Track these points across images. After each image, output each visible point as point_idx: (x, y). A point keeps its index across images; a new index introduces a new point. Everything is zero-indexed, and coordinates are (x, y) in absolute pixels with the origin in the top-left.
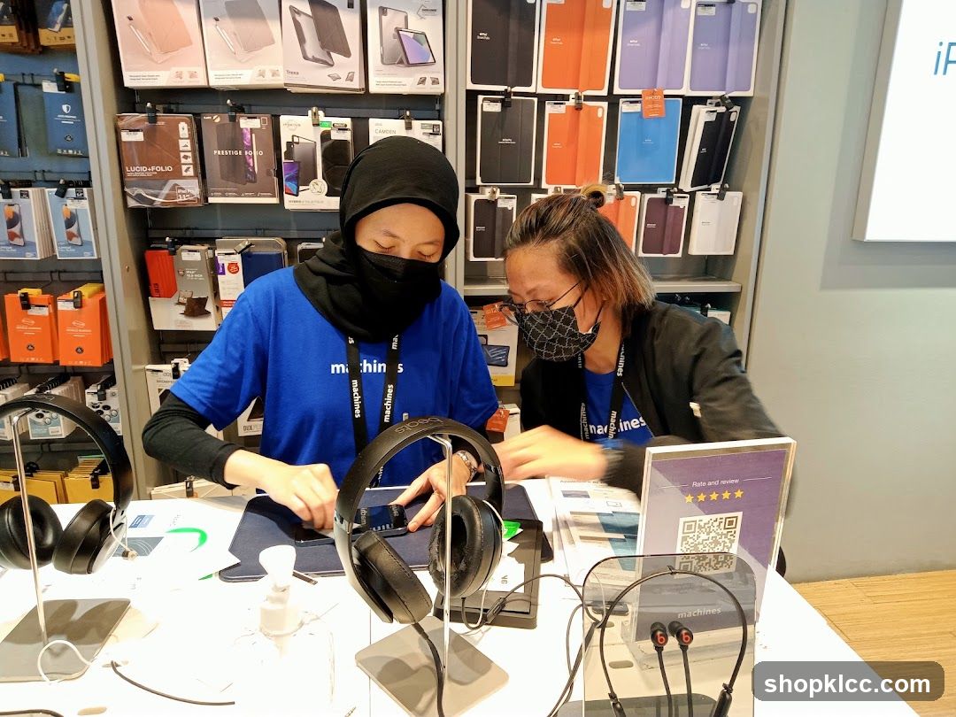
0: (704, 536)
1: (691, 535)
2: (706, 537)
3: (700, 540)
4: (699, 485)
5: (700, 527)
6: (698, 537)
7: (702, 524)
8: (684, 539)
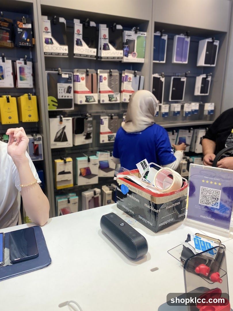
0: (208, 194)
1: (204, 192)
2: (209, 195)
3: (207, 195)
4: (207, 178)
5: (207, 191)
6: (206, 194)
7: (208, 190)
8: (202, 193)
